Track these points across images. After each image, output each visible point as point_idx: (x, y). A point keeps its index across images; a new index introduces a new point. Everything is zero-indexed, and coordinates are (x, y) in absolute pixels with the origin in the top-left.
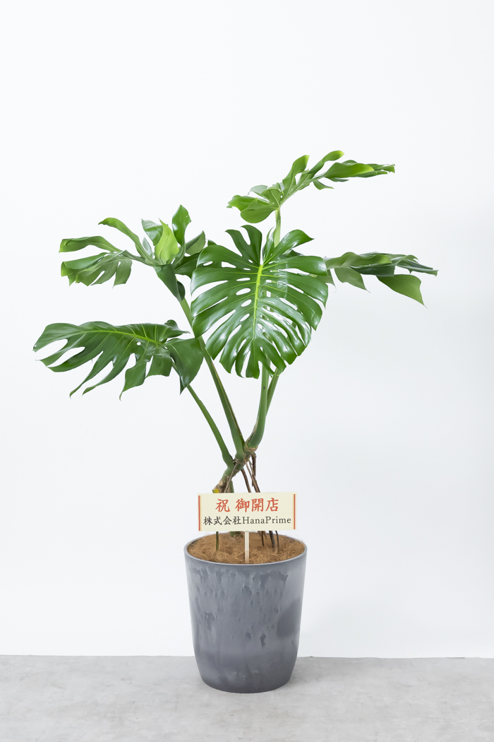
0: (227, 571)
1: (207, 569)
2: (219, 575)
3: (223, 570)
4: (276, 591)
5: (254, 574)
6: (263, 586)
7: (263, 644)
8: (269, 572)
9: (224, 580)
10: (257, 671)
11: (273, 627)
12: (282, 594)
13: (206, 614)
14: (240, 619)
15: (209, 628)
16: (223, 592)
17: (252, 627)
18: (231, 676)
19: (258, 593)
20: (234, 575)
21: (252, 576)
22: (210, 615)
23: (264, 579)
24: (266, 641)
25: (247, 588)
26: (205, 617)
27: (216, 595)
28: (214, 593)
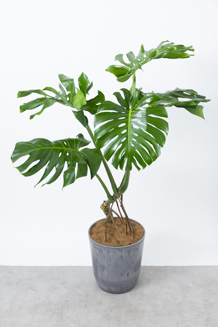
0: (112, 250)
1: (102, 249)
2: (108, 252)
3: (110, 250)
4: (134, 255)
5: (125, 250)
6: (129, 255)
7: (128, 276)
8: (132, 248)
9: (111, 254)
10: (125, 286)
11: (132, 269)
12: (136, 255)
13: (101, 265)
14: (118, 268)
15: (103, 271)
16: (110, 258)
17: (124, 271)
18: (113, 289)
19: (126, 258)
20: (115, 252)
21: (124, 252)
22: (104, 266)
23: (129, 252)
24: (129, 275)
25: (121, 256)
26: (101, 267)
27: (107, 259)
28: (106, 258)
